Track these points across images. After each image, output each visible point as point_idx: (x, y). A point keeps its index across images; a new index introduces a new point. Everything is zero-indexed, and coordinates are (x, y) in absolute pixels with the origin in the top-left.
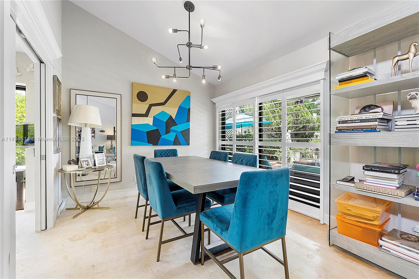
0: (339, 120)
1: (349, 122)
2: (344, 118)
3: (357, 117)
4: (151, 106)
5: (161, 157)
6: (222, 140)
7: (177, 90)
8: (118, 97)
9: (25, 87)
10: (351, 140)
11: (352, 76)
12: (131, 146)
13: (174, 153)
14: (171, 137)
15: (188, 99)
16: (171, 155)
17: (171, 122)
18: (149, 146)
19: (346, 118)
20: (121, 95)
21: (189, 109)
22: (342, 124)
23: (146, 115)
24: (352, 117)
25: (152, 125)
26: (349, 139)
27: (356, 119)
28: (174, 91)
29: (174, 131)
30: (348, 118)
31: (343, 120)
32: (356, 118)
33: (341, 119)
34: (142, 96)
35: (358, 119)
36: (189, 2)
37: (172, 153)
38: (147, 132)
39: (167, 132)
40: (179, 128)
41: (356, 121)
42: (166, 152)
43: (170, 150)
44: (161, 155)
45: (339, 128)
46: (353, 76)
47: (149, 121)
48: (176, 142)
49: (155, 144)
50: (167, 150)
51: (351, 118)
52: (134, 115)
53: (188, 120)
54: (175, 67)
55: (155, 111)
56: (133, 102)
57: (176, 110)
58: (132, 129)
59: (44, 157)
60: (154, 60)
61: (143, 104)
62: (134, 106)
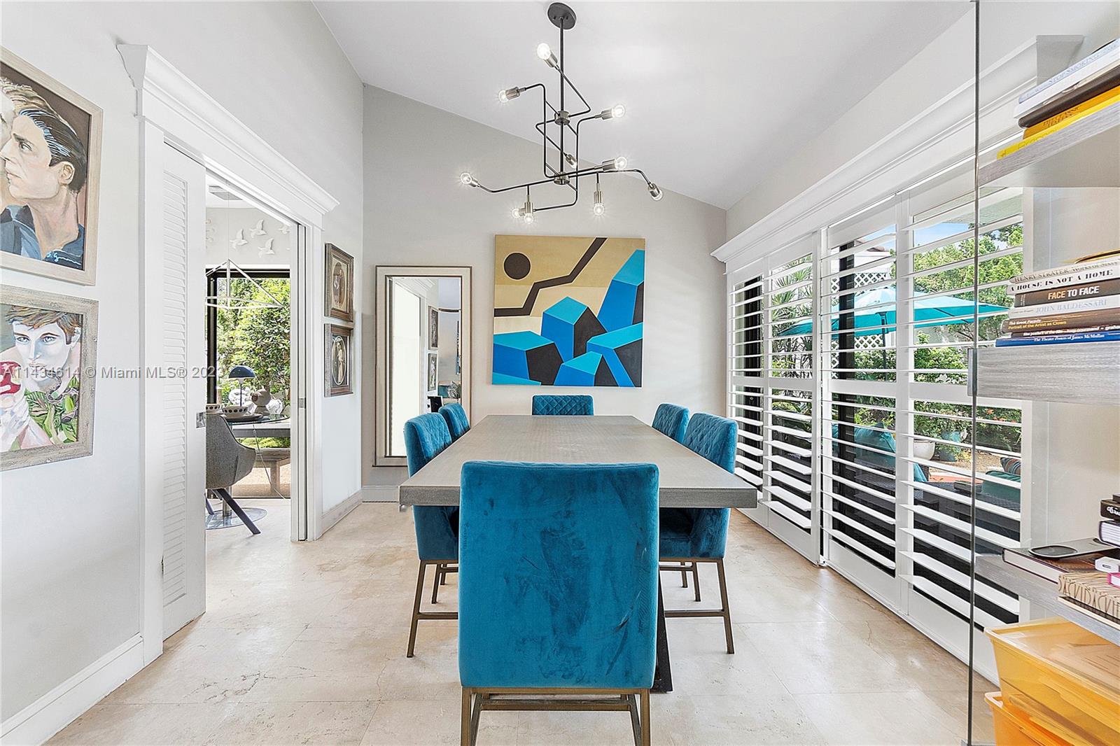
0: (1015, 288)
1: (1055, 296)
2: (1035, 282)
3: (1088, 272)
4: (537, 287)
5: (548, 414)
6: (747, 374)
7: (606, 239)
8: (465, 273)
9: (289, 270)
10: (1049, 376)
11: (1075, 88)
12: (494, 386)
13: (582, 407)
14: (588, 363)
15: (638, 259)
16: (573, 410)
17: (588, 326)
18: (529, 386)
19: (1044, 281)
20: (471, 267)
21: (641, 288)
22: (1026, 306)
23: (526, 310)
24: (1066, 272)
25: (540, 334)
26: (1040, 371)
27: (1084, 280)
28: (599, 242)
29: (597, 349)
30: (1049, 279)
31: (1032, 289)
32: (1083, 274)
33: (1022, 284)
34: (516, 266)
35: (1089, 280)
36: (557, 6)
37: (578, 406)
38: (526, 351)
39: (579, 350)
40: (612, 339)
41: (1081, 292)
42: (561, 404)
43: (574, 398)
44: (548, 409)
45: (1011, 323)
46: (1080, 86)
47: (532, 324)
48: (604, 378)
49: (548, 381)
50: (565, 397)
51: (1060, 278)
52: (499, 313)
53: (638, 318)
54: (528, 185)
55: (548, 299)
56: (496, 281)
57: (602, 293)
58: (494, 344)
59: (304, 403)
60: (465, 180)
61: (520, 284)
62: (499, 290)
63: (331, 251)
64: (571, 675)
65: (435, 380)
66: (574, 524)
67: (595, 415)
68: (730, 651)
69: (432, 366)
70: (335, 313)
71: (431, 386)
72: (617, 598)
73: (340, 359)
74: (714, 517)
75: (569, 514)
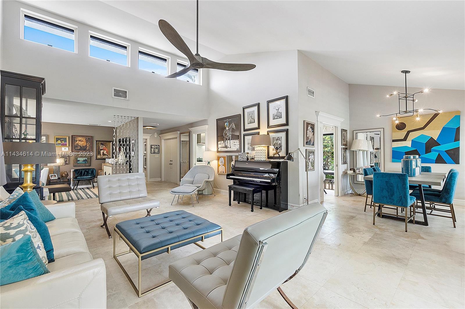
4: (409, 132)
7: (440, 113)
8: (382, 130)
12: (393, 163)
14: (432, 155)
15: (457, 118)
17: (432, 143)
20: (384, 128)
21: (458, 129)
23: (405, 139)
25: (410, 147)
28: (436, 115)
29: (436, 151)
38: (405, 152)
39: (428, 151)
40: (443, 147)
43: (423, 167)
47: (407, 144)
48: (440, 161)
52: (394, 141)
53: (457, 139)
55: (413, 136)
56: (393, 131)
57: (438, 132)
58: (392, 150)
59: (337, 166)
60: (378, 116)
61: (402, 132)
62: (394, 134)
63: (343, 130)
64: (392, 203)
65: (373, 161)
66: (391, 181)
67: (432, 172)
68: (455, 227)
69: (372, 156)
70: (344, 145)
71: (371, 162)
72: (399, 192)
73: (345, 155)
74: (447, 194)
75: (390, 179)
